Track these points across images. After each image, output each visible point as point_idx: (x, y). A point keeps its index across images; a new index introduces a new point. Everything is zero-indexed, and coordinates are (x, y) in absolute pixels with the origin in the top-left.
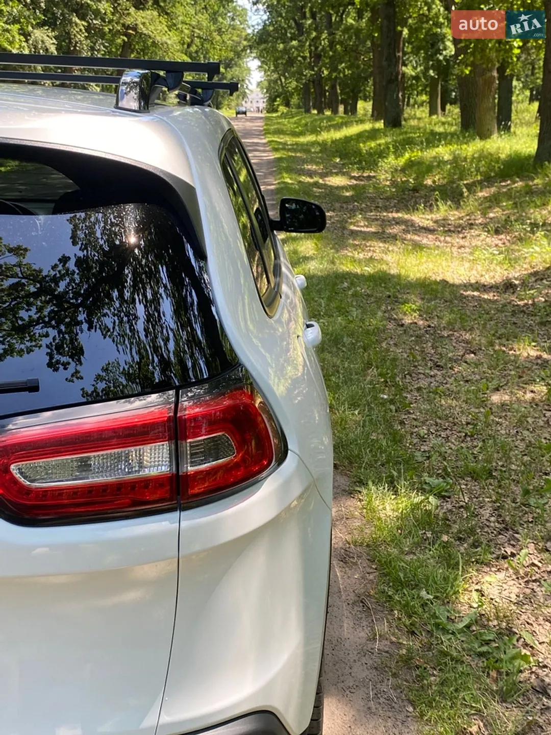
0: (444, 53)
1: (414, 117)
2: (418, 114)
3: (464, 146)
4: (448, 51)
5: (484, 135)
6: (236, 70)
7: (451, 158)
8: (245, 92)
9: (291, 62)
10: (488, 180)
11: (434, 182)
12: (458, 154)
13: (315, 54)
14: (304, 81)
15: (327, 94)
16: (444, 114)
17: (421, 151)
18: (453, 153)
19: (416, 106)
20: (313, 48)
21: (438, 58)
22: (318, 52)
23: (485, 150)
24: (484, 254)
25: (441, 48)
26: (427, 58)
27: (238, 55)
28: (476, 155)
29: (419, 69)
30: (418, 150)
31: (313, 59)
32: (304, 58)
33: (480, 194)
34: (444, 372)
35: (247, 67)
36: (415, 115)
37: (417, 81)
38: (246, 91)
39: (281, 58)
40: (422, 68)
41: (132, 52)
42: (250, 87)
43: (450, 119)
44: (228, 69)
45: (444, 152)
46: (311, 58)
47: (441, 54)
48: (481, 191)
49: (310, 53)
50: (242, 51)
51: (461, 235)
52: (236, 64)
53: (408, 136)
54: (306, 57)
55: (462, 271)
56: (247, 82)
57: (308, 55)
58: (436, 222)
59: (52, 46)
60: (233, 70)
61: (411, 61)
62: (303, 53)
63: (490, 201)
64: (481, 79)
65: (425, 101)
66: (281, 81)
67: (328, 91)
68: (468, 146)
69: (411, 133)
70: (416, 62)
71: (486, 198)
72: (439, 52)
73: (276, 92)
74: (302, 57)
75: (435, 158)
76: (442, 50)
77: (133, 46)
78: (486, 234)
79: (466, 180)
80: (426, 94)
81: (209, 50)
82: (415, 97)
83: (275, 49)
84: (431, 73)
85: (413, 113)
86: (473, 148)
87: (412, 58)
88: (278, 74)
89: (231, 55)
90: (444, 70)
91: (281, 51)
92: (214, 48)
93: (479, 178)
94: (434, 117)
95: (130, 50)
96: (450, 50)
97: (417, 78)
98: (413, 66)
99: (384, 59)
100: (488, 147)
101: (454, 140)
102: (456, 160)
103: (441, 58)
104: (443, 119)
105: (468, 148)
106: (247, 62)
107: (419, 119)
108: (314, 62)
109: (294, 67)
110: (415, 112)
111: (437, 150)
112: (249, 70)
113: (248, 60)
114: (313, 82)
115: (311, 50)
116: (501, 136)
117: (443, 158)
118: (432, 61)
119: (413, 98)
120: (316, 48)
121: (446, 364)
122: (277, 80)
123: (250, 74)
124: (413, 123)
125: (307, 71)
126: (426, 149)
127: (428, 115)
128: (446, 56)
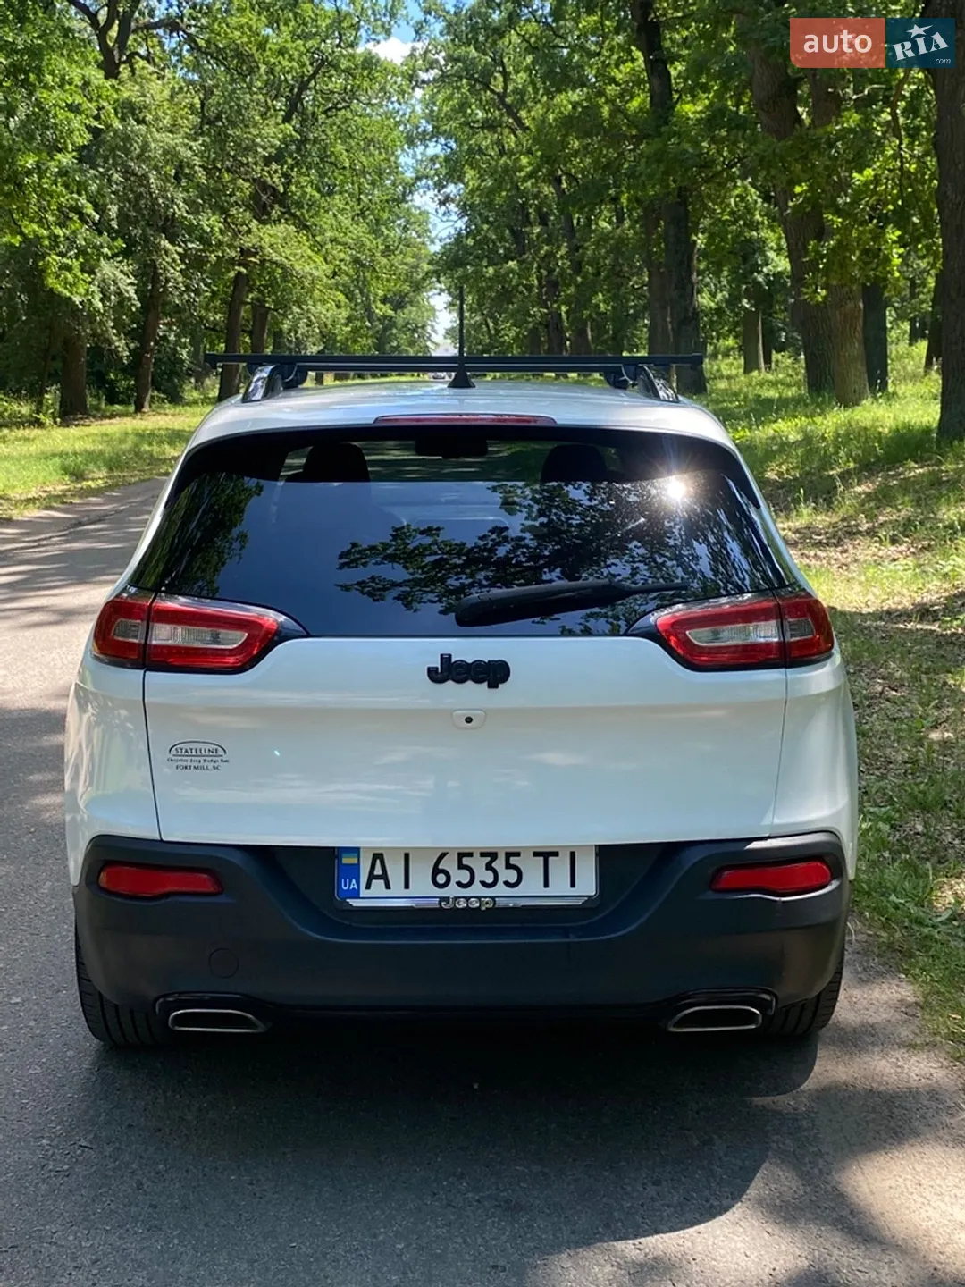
0: (765, 270)
1: (718, 375)
2: (725, 371)
3: (818, 420)
4: (770, 267)
5: (849, 401)
6: (410, 313)
7: (799, 437)
8: (427, 347)
9: (506, 295)
10: (867, 468)
11: (780, 474)
12: (811, 431)
13: (548, 282)
14: (531, 325)
15: (568, 343)
16: (770, 368)
17: (750, 429)
18: (803, 430)
19: (720, 357)
20: (544, 272)
21: (755, 278)
22: (554, 278)
23: (853, 423)
24: (883, 572)
25: (760, 262)
26: (737, 279)
27: (418, 287)
28: (842, 432)
29: (719, 296)
30: (743, 428)
31: (544, 290)
32: (529, 288)
33: (858, 489)
34: (861, 711)
35: (430, 306)
36: (718, 370)
37: (720, 317)
38: (429, 343)
39: (490, 288)
40: (726, 294)
41: (251, 291)
42: (435, 337)
43: (781, 376)
44: (399, 311)
45: (788, 428)
46: (540, 286)
47: (759, 272)
48: (859, 485)
49: (540, 279)
50: (424, 279)
51: (839, 549)
52: (411, 303)
53: (721, 406)
54: (532, 286)
55: (852, 596)
56: (429, 329)
57: (536, 282)
58: (797, 531)
59: (129, 288)
60: (405, 311)
61: (707, 285)
62: (527, 279)
63: (877, 498)
64: (838, 313)
65: (733, 348)
66: (488, 326)
67: (569, 339)
68: (825, 418)
69: (724, 401)
70: (715, 285)
71: (868, 495)
72: (756, 268)
73: (480, 344)
74: (525, 286)
75: (773, 438)
76: (762, 266)
77: (251, 283)
78: (878, 545)
79: (832, 469)
80: (735, 337)
81: (369, 282)
82: (715, 341)
83: (479, 275)
84: (745, 303)
85: (715, 368)
86: (832, 421)
87: (707, 279)
88: (483, 314)
89: (406, 287)
90: (765, 296)
91: (489, 278)
92: (378, 278)
93: (852, 465)
94: (755, 373)
95: (247, 288)
96: (774, 264)
97: (719, 311)
98: (710, 292)
99: (673, 286)
100: (858, 417)
101: (799, 409)
102: (807, 439)
103: (760, 278)
104: (770, 377)
105: (825, 422)
106: (429, 297)
107: (729, 378)
108: (546, 294)
109: (513, 303)
110: (719, 366)
111: (774, 426)
112: (433, 310)
113: (430, 294)
114: (547, 326)
115: (541, 274)
116: (877, 400)
117: (787, 438)
118: (746, 283)
119: (711, 344)
120: (550, 271)
121: (861, 702)
122: (481, 324)
123: (434, 316)
124: (722, 385)
125: (535, 309)
126: (758, 426)
127: (741, 370)
128: (768, 275)
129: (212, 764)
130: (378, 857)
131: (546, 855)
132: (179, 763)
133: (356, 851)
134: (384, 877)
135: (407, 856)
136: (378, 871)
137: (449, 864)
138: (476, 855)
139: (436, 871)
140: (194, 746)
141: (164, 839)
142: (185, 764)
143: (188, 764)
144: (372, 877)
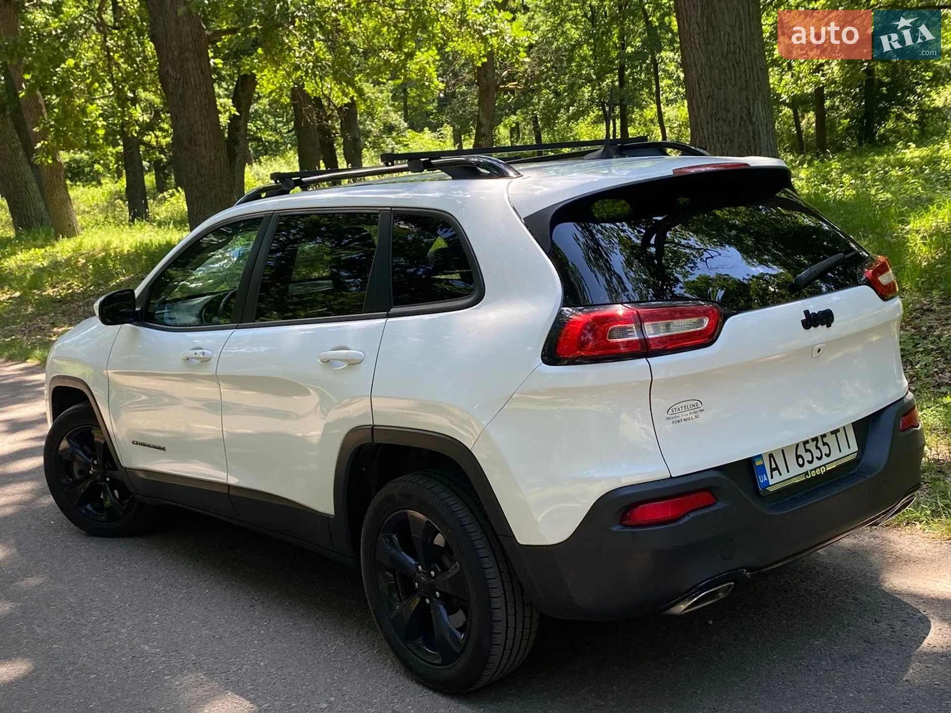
129: (695, 414)
130: (771, 456)
131: (835, 432)
132: (674, 420)
133: (760, 456)
134: (777, 468)
135: (783, 451)
136: (774, 466)
137: (801, 451)
138: (810, 441)
139: (798, 457)
140: (683, 404)
141: (673, 476)
142: (677, 419)
143: (679, 419)
144: (772, 470)
